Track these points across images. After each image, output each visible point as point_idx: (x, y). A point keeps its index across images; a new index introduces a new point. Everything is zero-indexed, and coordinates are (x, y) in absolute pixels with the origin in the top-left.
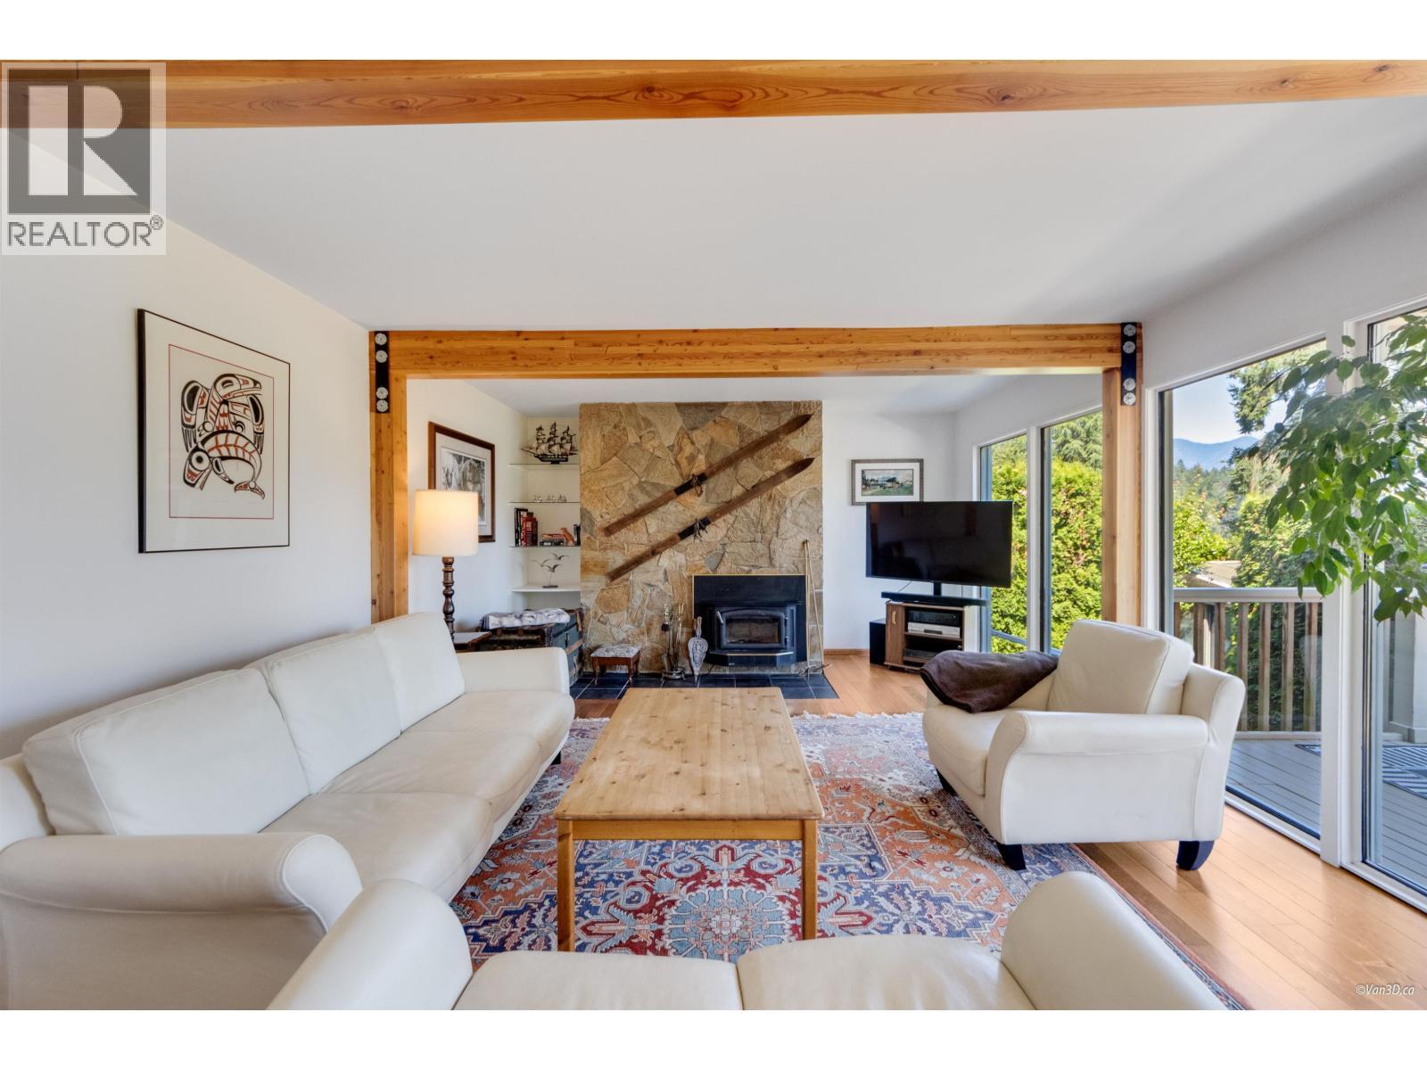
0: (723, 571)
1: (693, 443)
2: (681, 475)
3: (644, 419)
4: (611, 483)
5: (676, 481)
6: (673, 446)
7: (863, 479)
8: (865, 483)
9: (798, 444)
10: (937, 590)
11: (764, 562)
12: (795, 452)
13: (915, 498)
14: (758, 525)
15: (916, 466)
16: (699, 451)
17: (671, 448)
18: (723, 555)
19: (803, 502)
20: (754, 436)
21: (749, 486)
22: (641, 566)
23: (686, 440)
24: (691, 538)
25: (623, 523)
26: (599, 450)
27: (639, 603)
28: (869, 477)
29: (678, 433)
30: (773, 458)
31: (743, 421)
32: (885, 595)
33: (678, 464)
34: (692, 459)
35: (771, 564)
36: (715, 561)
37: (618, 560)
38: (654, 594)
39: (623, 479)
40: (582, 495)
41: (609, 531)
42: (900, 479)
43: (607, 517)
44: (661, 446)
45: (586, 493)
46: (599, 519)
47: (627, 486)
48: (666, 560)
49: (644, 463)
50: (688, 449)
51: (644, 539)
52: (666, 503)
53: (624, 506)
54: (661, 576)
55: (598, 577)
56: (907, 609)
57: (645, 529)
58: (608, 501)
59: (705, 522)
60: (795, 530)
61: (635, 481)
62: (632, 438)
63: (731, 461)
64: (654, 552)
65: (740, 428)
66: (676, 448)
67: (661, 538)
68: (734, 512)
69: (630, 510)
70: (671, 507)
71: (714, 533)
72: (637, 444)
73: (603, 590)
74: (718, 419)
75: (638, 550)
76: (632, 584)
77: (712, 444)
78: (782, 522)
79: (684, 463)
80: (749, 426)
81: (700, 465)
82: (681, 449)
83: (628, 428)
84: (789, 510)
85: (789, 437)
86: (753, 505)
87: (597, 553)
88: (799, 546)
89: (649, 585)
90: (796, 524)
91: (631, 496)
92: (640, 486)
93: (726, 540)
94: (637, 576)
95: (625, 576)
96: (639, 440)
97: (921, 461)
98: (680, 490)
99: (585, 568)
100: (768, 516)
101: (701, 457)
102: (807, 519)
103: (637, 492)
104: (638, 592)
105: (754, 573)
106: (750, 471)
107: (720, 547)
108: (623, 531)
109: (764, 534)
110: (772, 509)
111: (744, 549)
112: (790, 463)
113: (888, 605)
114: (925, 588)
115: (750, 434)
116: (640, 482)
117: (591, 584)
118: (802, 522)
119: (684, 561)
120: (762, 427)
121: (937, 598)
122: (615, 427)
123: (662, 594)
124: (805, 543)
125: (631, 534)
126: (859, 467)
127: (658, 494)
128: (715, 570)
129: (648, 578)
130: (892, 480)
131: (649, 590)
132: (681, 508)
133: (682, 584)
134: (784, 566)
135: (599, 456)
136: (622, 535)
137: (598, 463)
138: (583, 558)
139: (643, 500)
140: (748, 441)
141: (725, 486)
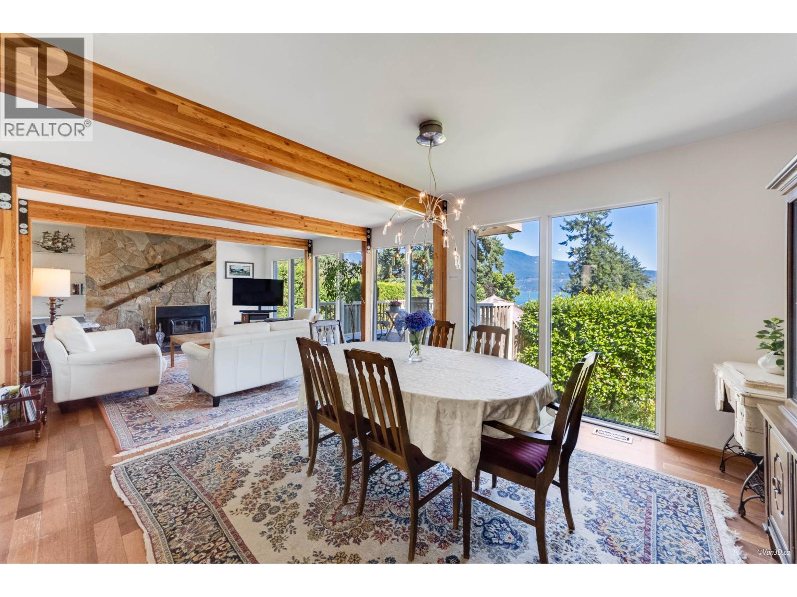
0: (170, 305)
1: (155, 250)
2: (149, 264)
3: (127, 237)
4: (107, 265)
5: (145, 266)
6: (144, 251)
7: (230, 269)
8: (232, 271)
9: (206, 255)
10: (260, 308)
11: (190, 300)
12: (205, 258)
13: (251, 277)
14: (187, 286)
15: (251, 265)
16: (158, 254)
17: (143, 252)
18: (170, 298)
19: (208, 277)
20: (186, 251)
21: (183, 270)
22: (126, 303)
23: (151, 249)
24: (154, 291)
25: (114, 283)
26: (99, 249)
27: (124, 320)
28: (233, 268)
29: (147, 246)
30: (194, 260)
31: (180, 243)
32: (241, 311)
33: (146, 259)
34: (154, 257)
35: (194, 300)
36: (166, 300)
37: (112, 301)
38: (133, 315)
39: (114, 264)
40: (87, 270)
41: (105, 287)
42: (245, 270)
43: (104, 281)
44: (137, 250)
45: (90, 269)
46: (99, 282)
47: (117, 267)
48: (139, 300)
49: (127, 257)
50: (152, 253)
51: (127, 291)
52: (140, 275)
53: (114, 275)
54: (137, 307)
55: (98, 309)
56: (249, 315)
57: (127, 287)
58: (105, 273)
59: (162, 284)
60: (205, 288)
61: (122, 265)
62: (120, 245)
63: (175, 259)
64: (134, 296)
65: (179, 247)
66: (146, 252)
67: (137, 290)
68: (176, 280)
69: (118, 277)
70: (143, 277)
71: (167, 289)
72: (123, 248)
73: (100, 315)
74: (168, 242)
75: (122, 296)
76: (119, 311)
77: (165, 251)
78: (199, 285)
79: (150, 259)
80: (183, 246)
81: (159, 259)
82: (148, 253)
83: (117, 241)
84: (202, 280)
85: (202, 252)
86: (185, 278)
87: (97, 298)
88: (206, 294)
89: (130, 312)
90: (205, 286)
91: (119, 271)
92: (125, 267)
93: (172, 292)
94: (123, 308)
95: (116, 308)
96: (124, 247)
97: (253, 264)
98: (148, 270)
99: (89, 305)
100: (192, 282)
101: (159, 257)
102: (210, 284)
103: (123, 270)
104: (123, 315)
105: (186, 305)
106: (184, 264)
107: (168, 294)
108: (114, 287)
109: (191, 290)
110: (194, 279)
111: (181, 295)
112: (202, 262)
113: (242, 315)
114: (256, 308)
115: (184, 249)
116: (124, 265)
117: (92, 313)
118: (208, 284)
119: (150, 301)
120: (190, 247)
121: (260, 311)
122: (109, 239)
123: (137, 315)
124: (209, 293)
125: (119, 289)
126: (228, 264)
127: (135, 271)
128: (166, 304)
129: (130, 308)
130: (242, 270)
131: (130, 314)
132: (148, 278)
133: (149, 311)
134: (200, 301)
135: (99, 252)
136: (114, 289)
137: (98, 255)
138: (87, 300)
139: (126, 273)
140: (183, 252)
141: (171, 269)
